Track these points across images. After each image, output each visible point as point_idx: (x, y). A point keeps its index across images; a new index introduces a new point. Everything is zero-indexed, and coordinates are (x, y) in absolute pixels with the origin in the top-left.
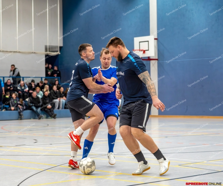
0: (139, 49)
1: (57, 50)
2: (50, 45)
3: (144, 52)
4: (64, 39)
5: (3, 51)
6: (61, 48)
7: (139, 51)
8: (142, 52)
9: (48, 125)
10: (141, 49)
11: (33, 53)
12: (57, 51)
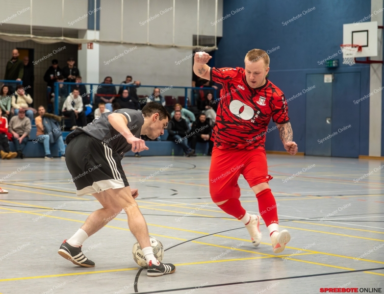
0: (351, 43)
1: (212, 43)
2: (201, 34)
3: (360, 48)
4: (225, 23)
5: (125, 44)
6: (219, 39)
7: (350, 48)
8: (357, 49)
9: (195, 166)
10: (355, 43)
11: (172, 47)
12: (212, 45)
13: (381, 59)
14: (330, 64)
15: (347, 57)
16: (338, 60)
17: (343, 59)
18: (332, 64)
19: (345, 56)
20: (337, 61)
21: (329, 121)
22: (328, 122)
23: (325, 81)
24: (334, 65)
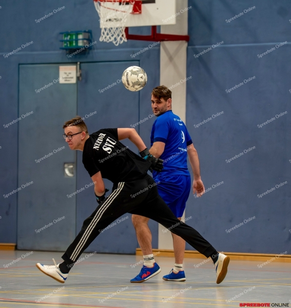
3: (137, 6)
7: (116, 5)
8: (130, 8)
13: (185, 32)
14: (71, 42)
15: (109, 25)
16: (90, 32)
17: (100, 29)
18: (77, 40)
19: (103, 24)
20: (87, 35)
21: (70, 170)
22: (67, 171)
23: (62, 80)
24: (80, 44)
